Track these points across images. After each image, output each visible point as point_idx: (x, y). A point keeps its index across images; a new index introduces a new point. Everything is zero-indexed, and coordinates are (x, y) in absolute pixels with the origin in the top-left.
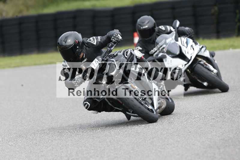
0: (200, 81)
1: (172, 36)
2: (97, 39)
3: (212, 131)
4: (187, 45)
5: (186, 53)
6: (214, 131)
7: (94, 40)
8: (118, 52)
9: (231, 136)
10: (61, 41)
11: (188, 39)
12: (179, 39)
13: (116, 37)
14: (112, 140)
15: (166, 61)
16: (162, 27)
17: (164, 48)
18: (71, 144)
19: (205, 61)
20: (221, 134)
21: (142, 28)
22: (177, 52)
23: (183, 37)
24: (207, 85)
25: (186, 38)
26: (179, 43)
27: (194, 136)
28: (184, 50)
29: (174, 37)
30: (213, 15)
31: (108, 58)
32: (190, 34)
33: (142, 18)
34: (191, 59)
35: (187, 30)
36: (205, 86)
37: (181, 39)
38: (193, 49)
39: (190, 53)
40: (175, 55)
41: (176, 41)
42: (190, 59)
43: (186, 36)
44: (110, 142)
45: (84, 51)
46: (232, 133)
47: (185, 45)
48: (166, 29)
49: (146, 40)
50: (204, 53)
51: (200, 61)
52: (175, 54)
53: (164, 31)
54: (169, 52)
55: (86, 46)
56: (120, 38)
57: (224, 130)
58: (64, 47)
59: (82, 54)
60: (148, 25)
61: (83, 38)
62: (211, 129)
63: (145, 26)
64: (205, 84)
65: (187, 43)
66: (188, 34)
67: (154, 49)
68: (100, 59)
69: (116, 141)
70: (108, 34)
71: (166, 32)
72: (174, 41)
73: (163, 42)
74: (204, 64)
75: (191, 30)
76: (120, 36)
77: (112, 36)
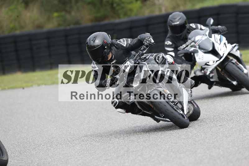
0: (230, 80)
2: (127, 41)
4: (221, 42)
5: (218, 50)
7: (124, 42)
8: (150, 56)
11: (222, 36)
12: (213, 35)
13: (148, 40)
15: (197, 56)
16: (193, 25)
19: (236, 61)
21: (173, 24)
22: (210, 48)
23: (217, 34)
24: (236, 84)
25: (220, 35)
26: (212, 39)
28: (218, 48)
29: (207, 33)
31: (139, 61)
32: (223, 32)
36: (233, 84)
38: (226, 47)
39: (222, 50)
41: (210, 37)
42: (222, 55)
43: (219, 33)
47: (218, 42)
48: (197, 27)
50: (235, 52)
51: (232, 60)
52: (207, 50)
54: (201, 48)
55: (116, 47)
56: (153, 41)
60: (180, 21)
61: (112, 39)
63: (176, 22)
64: (235, 83)
65: (220, 40)
67: (183, 45)
68: (133, 62)
70: (139, 37)
72: (207, 37)
74: (235, 63)
75: (225, 28)
76: (152, 40)
77: (144, 39)
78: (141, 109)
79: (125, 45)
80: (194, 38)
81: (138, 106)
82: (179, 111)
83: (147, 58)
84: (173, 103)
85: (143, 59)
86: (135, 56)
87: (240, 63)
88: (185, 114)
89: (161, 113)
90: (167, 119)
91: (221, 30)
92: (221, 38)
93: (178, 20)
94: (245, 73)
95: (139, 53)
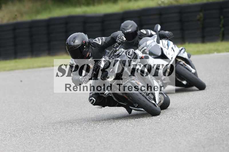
0: (180, 80)
1: (154, 38)
2: (102, 39)
3: (198, 130)
4: (168, 47)
5: (167, 54)
6: (200, 131)
7: (99, 41)
9: (215, 135)
10: (70, 41)
11: (169, 41)
12: (161, 41)
14: (102, 140)
16: (143, 31)
17: (145, 49)
18: (63, 143)
19: (184, 62)
20: (206, 133)
22: (159, 54)
23: (164, 40)
24: (186, 83)
25: (167, 41)
26: (161, 45)
27: (180, 135)
28: (166, 52)
29: (155, 40)
30: (199, 20)
32: (170, 37)
33: (125, 22)
34: (171, 60)
35: (167, 34)
36: (183, 84)
37: (162, 41)
38: (173, 51)
39: (171, 54)
40: (158, 56)
41: (158, 43)
43: (166, 39)
44: (100, 141)
45: (90, 50)
46: (217, 132)
47: (166, 47)
48: (147, 32)
49: (129, 43)
50: (183, 54)
51: (180, 62)
53: (146, 34)
54: (151, 54)
55: (92, 46)
57: (209, 130)
58: (72, 46)
59: (88, 53)
60: (132, 28)
62: (196, 128)
63: (128, 30)
64: (184, 82)
65: (168, 45)
66: (168, 37)
68: (107, 58)
69: (106, 140)
70: (112, 35)
71: (148, 35)
72: (156, 43)
73: (144, 44)
74: (183, 65)
75: (171, 33)
76: (124, 38)
77: (116, 37)
78: (117, 101)
79: (100, 44)
80: (145, 43)
81: (115, 99)
82: (151, 101)
83: (120, 54)
84: (145, 94)
85: (117, 56)
86: (108, 53)
87: (187, 64)
88: (156, 103)
89: (135, 103)
90: (140, 109)
91: (168, 35)
92: (169, 43)
93: (130, 28)
94: (193, 73)
95: (112, 50)
